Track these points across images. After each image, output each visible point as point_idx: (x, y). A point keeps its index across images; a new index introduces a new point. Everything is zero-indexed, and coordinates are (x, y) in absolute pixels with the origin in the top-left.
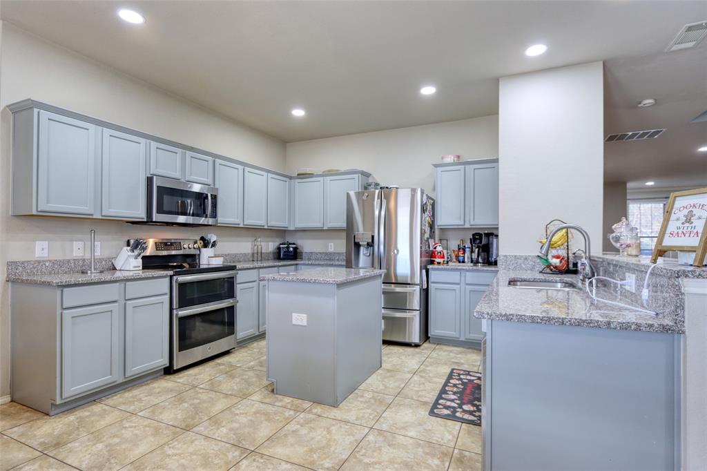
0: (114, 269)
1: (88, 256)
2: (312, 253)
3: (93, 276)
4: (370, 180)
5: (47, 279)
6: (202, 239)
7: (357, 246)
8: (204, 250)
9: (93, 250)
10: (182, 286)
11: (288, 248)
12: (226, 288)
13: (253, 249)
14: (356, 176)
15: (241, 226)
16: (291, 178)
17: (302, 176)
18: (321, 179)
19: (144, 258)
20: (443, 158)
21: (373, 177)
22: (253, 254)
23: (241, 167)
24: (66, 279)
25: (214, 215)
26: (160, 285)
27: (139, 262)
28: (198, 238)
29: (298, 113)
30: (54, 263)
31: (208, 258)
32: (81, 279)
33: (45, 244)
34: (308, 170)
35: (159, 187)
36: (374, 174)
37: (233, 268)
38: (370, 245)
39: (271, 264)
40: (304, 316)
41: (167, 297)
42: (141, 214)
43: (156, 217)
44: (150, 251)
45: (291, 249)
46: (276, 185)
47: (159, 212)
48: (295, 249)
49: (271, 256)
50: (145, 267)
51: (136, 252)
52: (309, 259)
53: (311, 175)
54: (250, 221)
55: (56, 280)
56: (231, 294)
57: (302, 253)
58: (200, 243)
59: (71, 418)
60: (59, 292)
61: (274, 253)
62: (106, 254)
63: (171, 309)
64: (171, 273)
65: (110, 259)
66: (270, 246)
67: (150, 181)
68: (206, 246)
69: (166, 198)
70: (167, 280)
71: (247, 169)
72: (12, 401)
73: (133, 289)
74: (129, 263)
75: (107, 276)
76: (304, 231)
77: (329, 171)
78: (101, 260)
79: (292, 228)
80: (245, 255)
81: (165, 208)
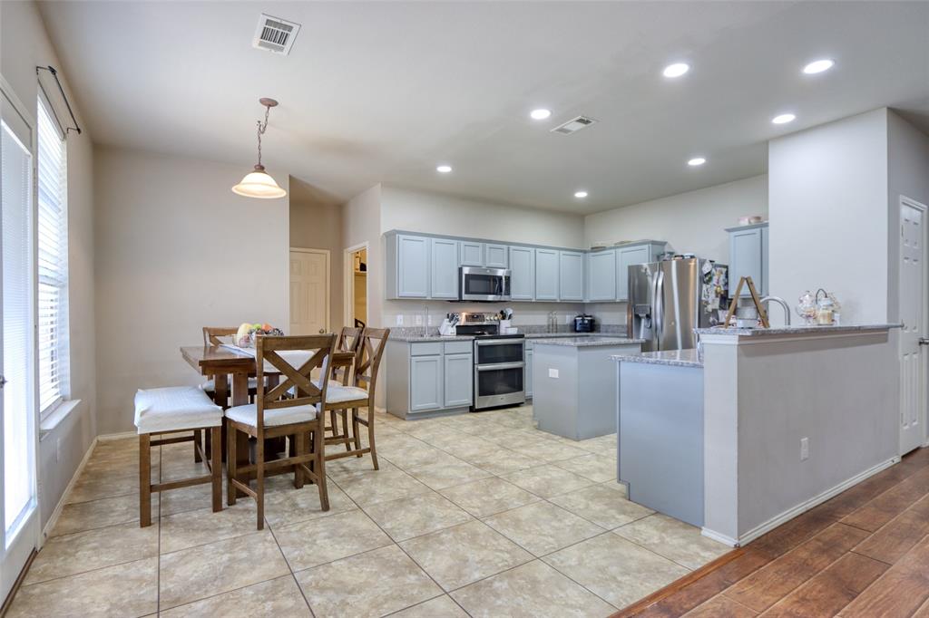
0: (440, 334)
1: (424, 325)
2: (609, 326)
3: (427, 337)
4: (667, 249)
5: (403, 338)
6: (502, 312)
7: (638, 318)
8: (502, 321)
9: (427, 321)
10: (481, 347)
11: (583, 320)
12: (516, 352)
13: (549, 321)
14: (646, 246)
15: (534, 300)
16: (585, 252)
17: (596, 249)
18: (613, 251)
19: (457, 327)
20: (739, 220)
21: (670, 247)
22: (549, 326)
23: (532, 250)
24: (412, 339)
25: (508, 293)
26: (467, 346)
27: (454, 330)
28: (498, 311)
29: (581, 195)
30: (406, 329)
31: (506, 327)
32: (420, 339)
33: (402, 316)
34: (599, 243)
35: (466, 275)
36: (670, 242)
37: (522, 336)
38: (648, 317)
39: (568, 334)
40: (556, 371)
41: (471, 355)
42: (455, 295)
43: (465, 297)
44: (463, 322)
45: (586, 322)
46: (568, 260)
47: (466, 293)
48: (592, 322)
49: (568, 328)
50: (458, 334)
51: (452, 322)
52: (607, 332)
53: (603, 248)
54: (542, 296)
55: (408, 339)
56: (519, 357)
57: (599, 325)
58: (500, 316)
59: (416, 423)
60: (409, 346)
61: (571, 326)
62: (435, 324)
63: (474, 364)
64: (473, 337)
65: (437, 328)
66: (567, 318)
67: (460, 270)
68: (504, 318)
69: (471, 282)
70: (471, 342)
71: (538, 250)
72: (387, 412)
73: (450, 347)
74: (449, 330)
75: (435, 338)
76: (602, 303)
77: (622, 243)
78: (431, 328)
79: (588, 301)
80: (542, 326)
81: (471, 290)
